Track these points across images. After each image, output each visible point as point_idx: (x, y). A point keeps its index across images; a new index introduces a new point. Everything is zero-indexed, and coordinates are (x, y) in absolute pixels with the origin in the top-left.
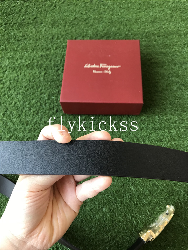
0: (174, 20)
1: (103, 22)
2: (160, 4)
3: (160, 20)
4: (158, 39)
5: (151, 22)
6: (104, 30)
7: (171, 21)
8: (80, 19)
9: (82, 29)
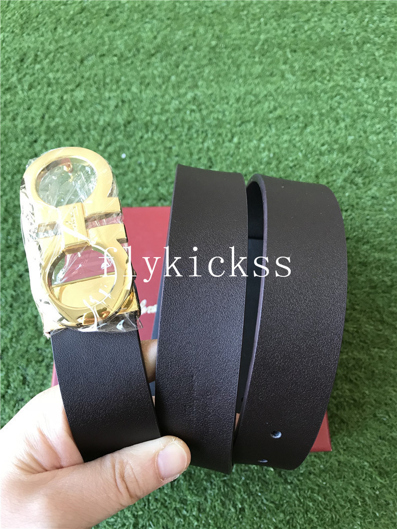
0: (332, 11)
1: (154, 17)
3: (297, 11)
4: (292, 56)
5: (273, 17)
6: (155, 38)
7: (323, 14)
8: (94, 11)
9: (98, 35)
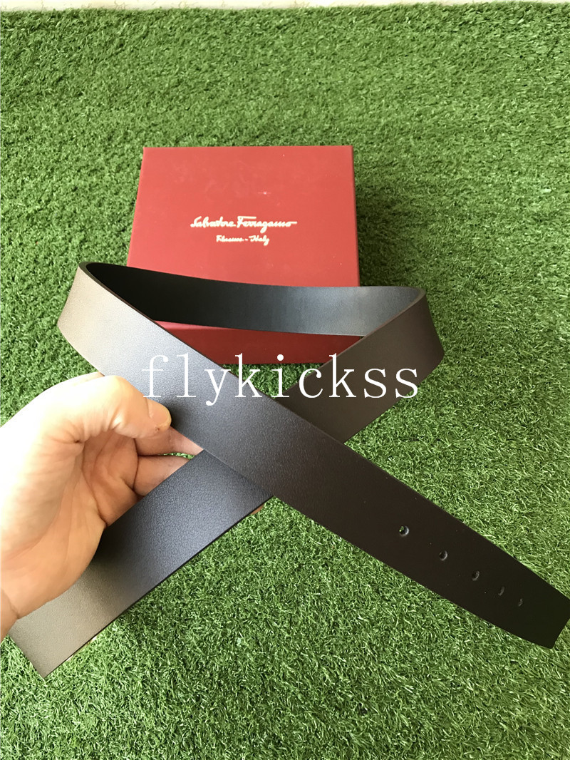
2: (424, 47)
3: (424, 92)
7: (453, 96)
8: (192, 84)
